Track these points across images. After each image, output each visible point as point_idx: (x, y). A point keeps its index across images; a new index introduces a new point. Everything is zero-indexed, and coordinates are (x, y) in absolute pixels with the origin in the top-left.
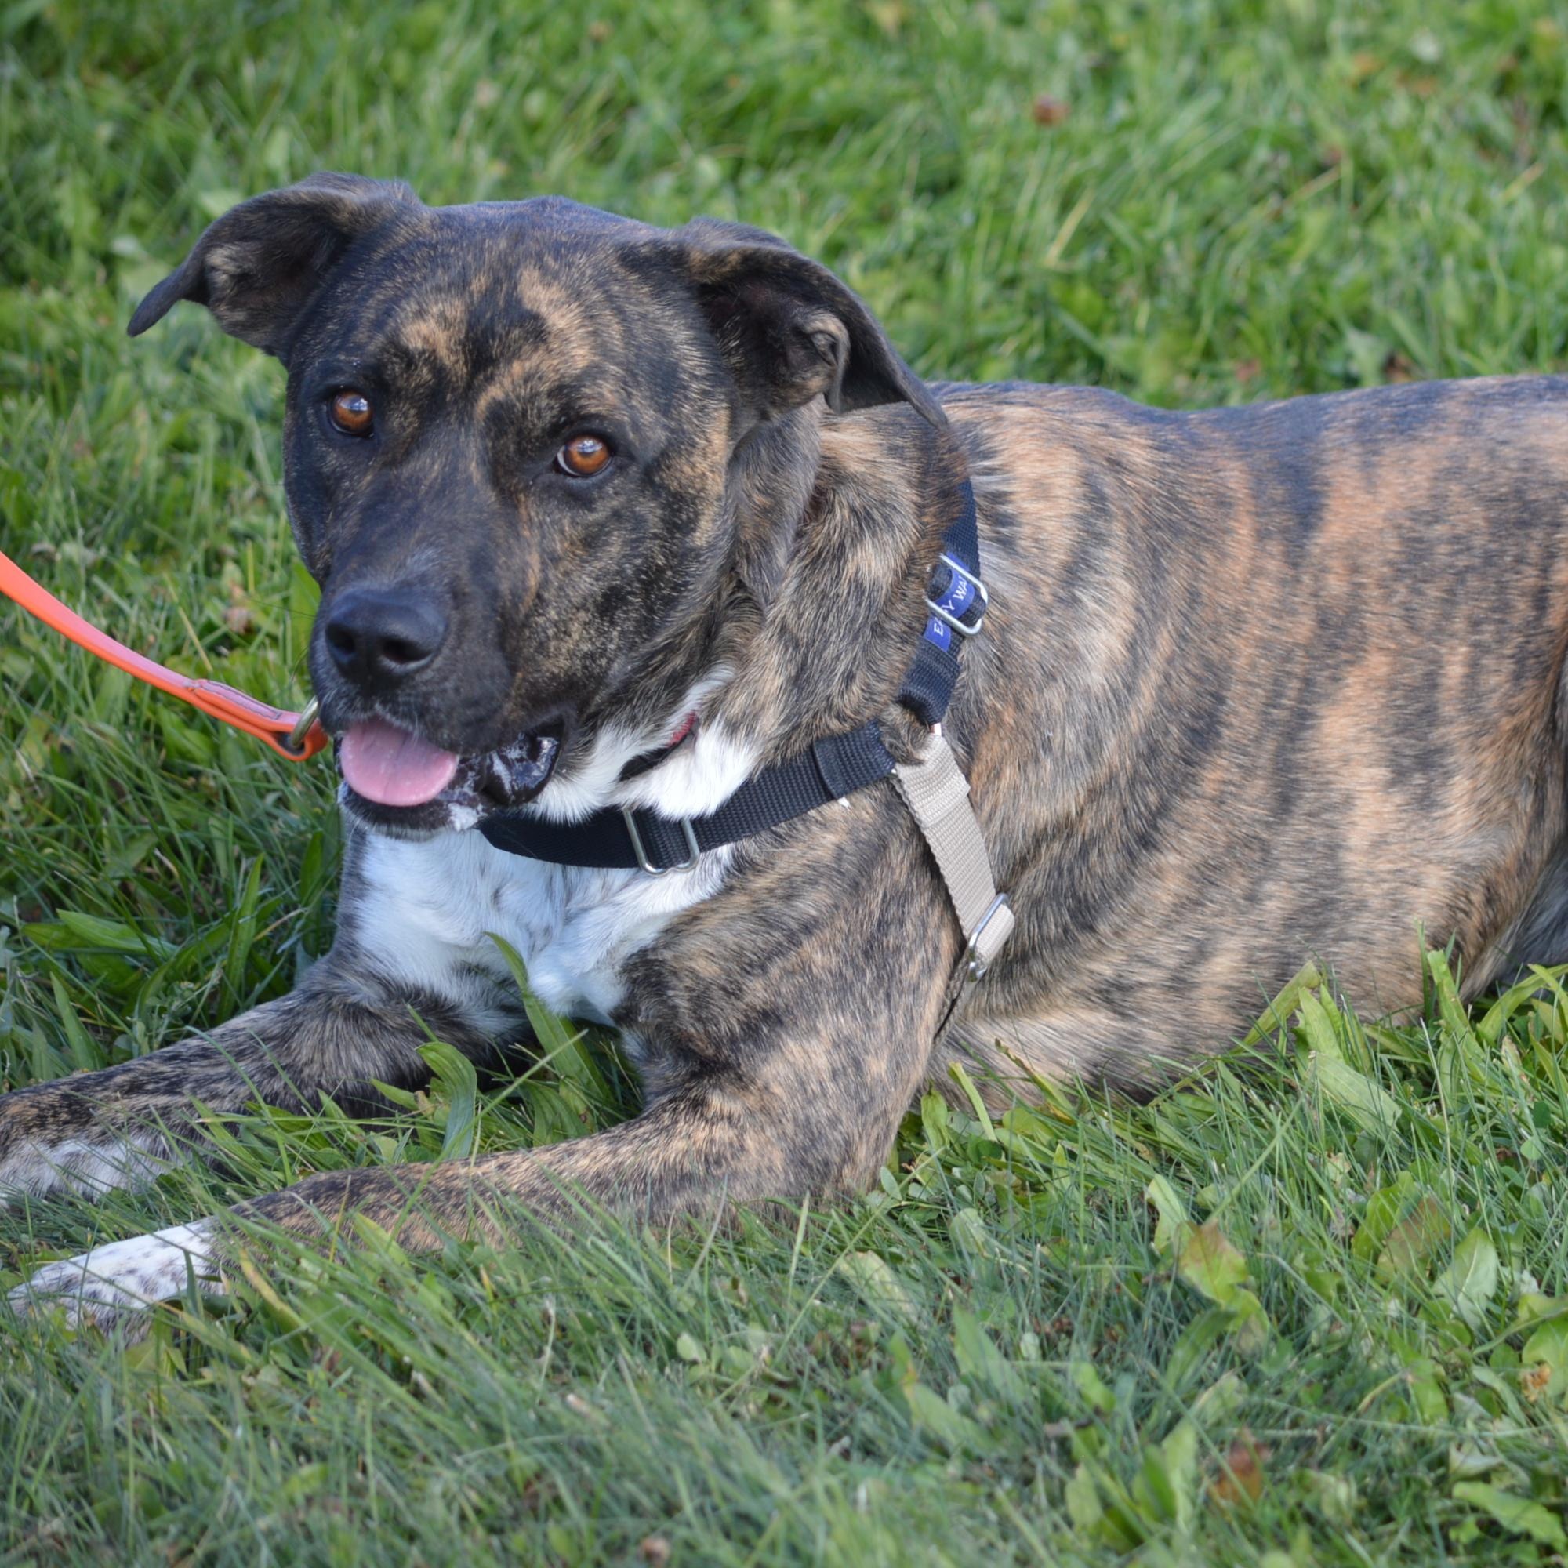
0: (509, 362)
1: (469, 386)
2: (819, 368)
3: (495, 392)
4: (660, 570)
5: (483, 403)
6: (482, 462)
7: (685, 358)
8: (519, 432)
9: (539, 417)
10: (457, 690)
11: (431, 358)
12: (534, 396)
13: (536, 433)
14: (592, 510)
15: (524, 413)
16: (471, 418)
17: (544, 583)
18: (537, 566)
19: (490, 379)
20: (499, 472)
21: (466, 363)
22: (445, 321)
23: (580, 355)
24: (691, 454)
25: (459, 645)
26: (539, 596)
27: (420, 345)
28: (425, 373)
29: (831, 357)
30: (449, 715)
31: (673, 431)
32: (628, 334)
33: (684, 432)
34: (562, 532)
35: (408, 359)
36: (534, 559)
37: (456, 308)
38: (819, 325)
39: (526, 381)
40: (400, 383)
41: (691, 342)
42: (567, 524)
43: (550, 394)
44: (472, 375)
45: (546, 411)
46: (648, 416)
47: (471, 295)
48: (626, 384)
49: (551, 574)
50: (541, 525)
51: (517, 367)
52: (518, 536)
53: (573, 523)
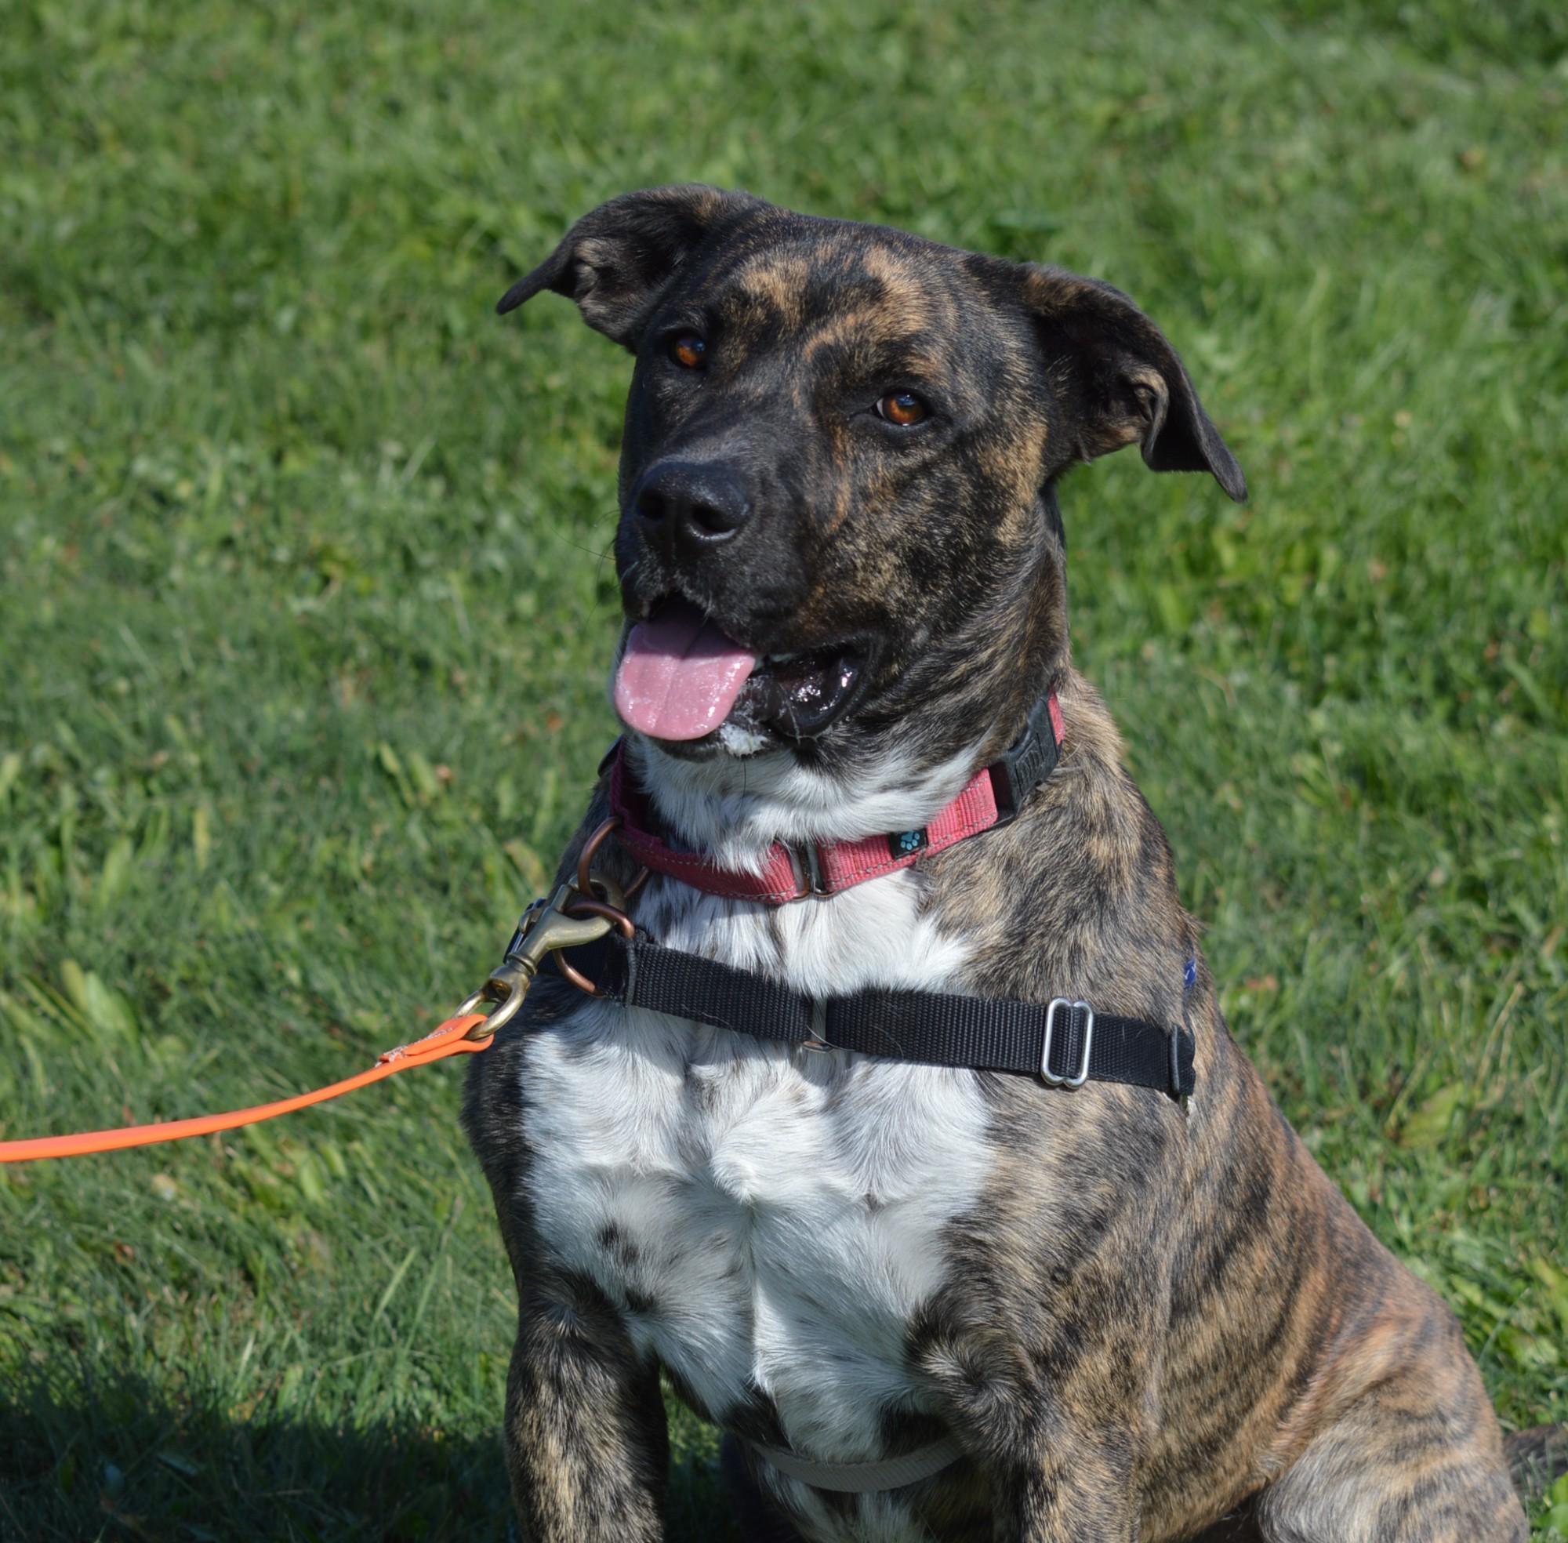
0: (844, 314)
1: (801, 330)
2: (1135, 419)
3: (827, 337)
4: (967, 550)
5: (811, 345)
6: (804, 390)
7: (1011, 363)
8: (844, 372)
9: (866, 360)
10: (753, 575)
11: (767, 302)
12: (862, 343)
13: (859, 374)
14: (906, 456)
15: (851, 356)
16: (798, 357)
17: (853, 515)
18: (847, 496)
19: (823, 326)
20: (819, 402)
21: (801, 312)
22: (787, 276)
23: (914, 322)
24: (1007, 448)
25: (761, 530)
26: (847, 524)
27: (758, 289)
28: (760, 312)
29: (1149, 412)
30: (741, 600)
31: (991, 417)
32: (962, 320)
33: (1003, 424)
34: (876, 471)
35: (744, 299)
36: (845, 488)
37: (800, 267)
38: (1142, 378)
39: (857, 331)
40: (735, 319)
41: (1021, 353)
42: (880, 465)
43: (879, 344)
44: (806, 322)
45: (872, 359)
46: (972, 393)
47: (816, 259)
48: (955, 360)
49: (861, 506)
50: (855, 461)
51: (850, 320)
52: (831, 462)
53: (886, 466)
